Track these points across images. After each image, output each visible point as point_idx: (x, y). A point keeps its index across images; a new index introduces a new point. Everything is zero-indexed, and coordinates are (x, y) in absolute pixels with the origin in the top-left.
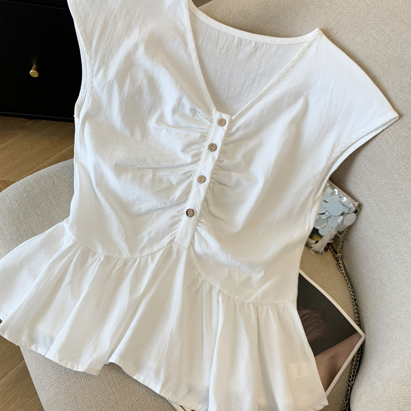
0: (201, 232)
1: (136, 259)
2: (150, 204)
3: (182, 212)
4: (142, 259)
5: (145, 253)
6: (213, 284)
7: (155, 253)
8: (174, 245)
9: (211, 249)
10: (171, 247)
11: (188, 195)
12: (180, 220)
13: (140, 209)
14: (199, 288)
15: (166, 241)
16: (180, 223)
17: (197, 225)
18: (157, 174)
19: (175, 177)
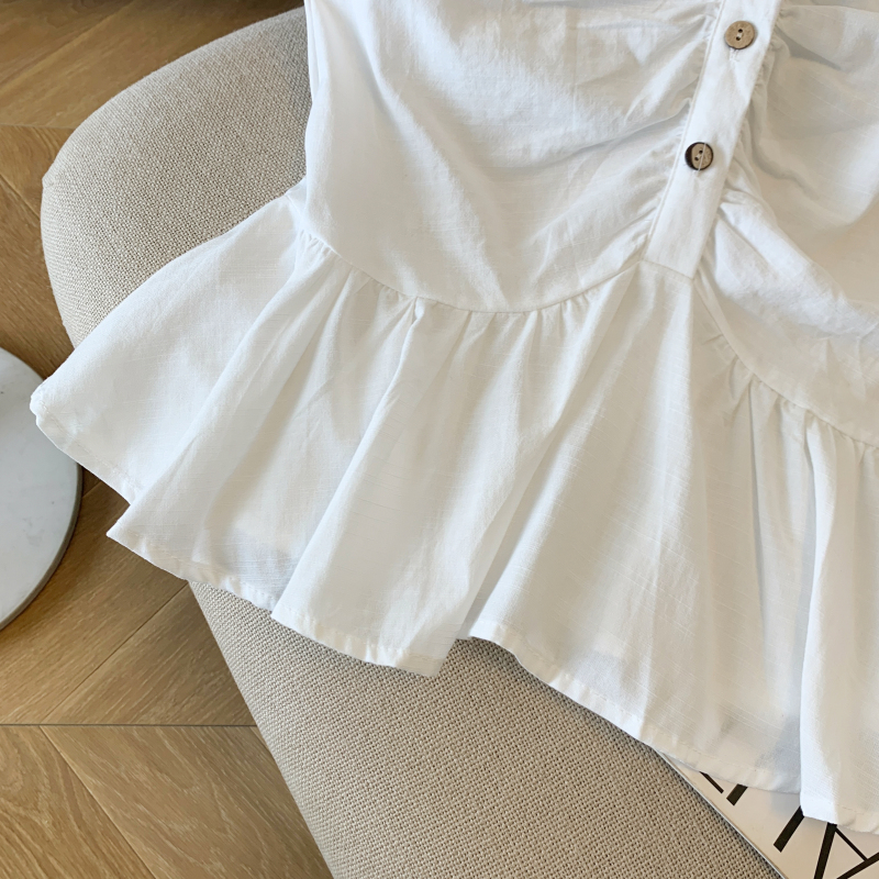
0: (737, 221)
1: (526, 314)
2: (561, 131)
3: (668, 156)
4: (544, 313)
5: (554, 293)
6: (786, 395)
7: (584, 293)
8: (645, 268)
9: (776, 277)
10: (637, 274)
11: (692, 96)
12: (663, 183)
13: (526, 150)
14: (738, 406)
15: (617, 253)
16: (661, 195)
17: (724, 200)
18: (582, 24)
19: (643, 32)
